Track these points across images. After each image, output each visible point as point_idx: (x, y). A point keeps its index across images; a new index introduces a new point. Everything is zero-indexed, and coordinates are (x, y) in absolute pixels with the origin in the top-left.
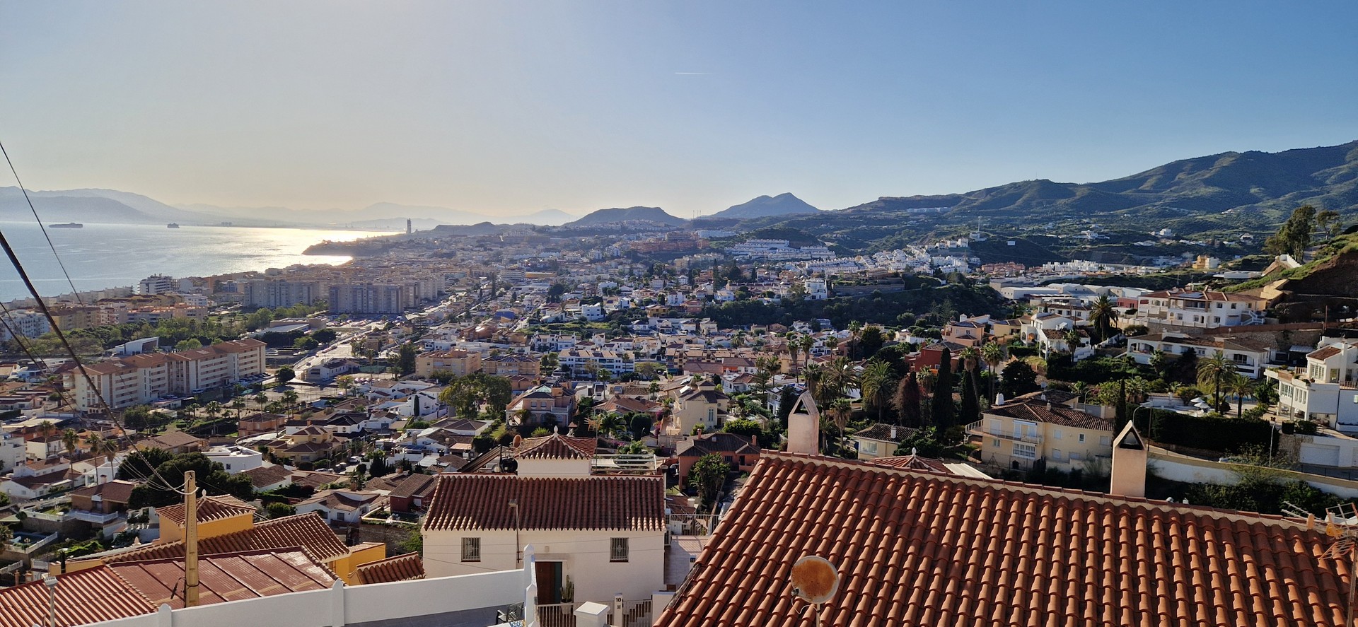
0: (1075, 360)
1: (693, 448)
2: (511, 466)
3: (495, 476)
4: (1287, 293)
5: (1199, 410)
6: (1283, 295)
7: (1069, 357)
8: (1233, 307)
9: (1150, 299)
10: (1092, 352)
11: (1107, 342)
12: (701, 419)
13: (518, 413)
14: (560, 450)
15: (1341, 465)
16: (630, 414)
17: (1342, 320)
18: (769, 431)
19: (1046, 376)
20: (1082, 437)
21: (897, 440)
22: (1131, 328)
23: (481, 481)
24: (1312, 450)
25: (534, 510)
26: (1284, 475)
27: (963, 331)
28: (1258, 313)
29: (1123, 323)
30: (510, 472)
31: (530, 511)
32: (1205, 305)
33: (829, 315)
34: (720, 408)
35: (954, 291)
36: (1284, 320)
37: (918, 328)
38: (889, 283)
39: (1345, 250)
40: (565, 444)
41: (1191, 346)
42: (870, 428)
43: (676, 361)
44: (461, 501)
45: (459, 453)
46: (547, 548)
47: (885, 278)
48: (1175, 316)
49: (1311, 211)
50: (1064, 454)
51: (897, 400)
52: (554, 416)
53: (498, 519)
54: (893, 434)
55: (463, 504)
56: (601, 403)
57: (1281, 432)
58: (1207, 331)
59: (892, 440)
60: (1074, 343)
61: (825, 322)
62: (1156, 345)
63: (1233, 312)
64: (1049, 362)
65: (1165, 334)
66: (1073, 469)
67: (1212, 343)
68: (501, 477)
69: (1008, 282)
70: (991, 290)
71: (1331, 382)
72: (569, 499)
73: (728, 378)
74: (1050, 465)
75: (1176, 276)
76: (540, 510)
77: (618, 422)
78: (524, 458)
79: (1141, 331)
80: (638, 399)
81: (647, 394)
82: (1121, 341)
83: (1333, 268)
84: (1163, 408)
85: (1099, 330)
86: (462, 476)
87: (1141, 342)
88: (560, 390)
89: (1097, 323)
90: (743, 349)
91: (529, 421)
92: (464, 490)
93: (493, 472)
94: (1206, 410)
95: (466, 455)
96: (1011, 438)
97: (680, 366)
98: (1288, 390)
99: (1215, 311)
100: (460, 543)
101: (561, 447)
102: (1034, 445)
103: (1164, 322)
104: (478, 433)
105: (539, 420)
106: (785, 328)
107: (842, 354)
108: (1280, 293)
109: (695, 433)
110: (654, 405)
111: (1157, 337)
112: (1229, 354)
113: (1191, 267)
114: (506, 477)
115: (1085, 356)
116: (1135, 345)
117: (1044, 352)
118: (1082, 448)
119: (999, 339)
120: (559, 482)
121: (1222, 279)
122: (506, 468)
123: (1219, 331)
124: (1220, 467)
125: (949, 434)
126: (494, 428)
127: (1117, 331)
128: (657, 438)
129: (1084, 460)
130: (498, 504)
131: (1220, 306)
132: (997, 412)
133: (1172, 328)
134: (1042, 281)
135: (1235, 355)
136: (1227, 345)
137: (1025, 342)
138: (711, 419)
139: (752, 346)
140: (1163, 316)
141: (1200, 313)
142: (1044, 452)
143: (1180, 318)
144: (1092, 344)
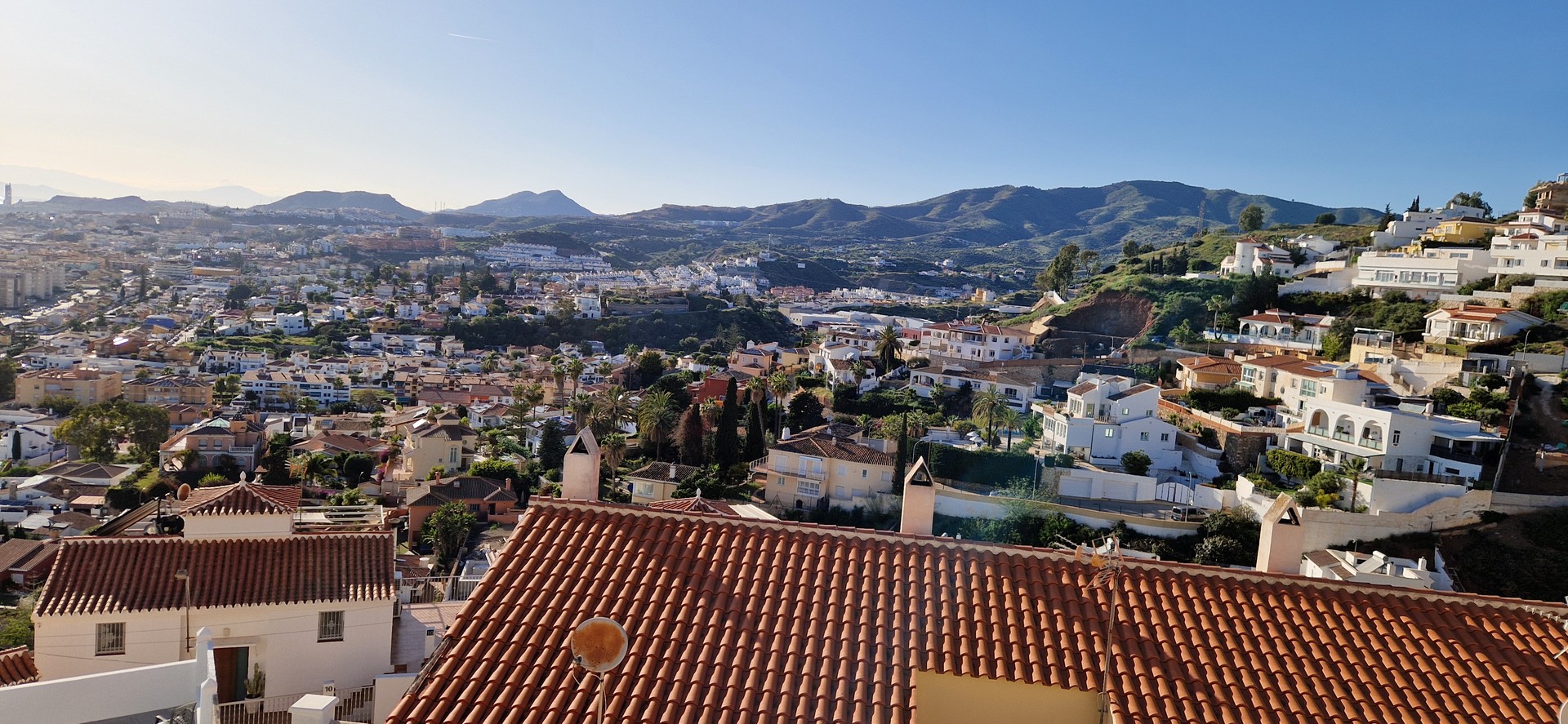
0: (861, 392)
1: (428, 495)
2: (176, 525)
3: (149, 540)
4: (1053, 328)
5: (973, 445)
6: (1050, 330)
7: (855, 389)
8: (1006, 341)
9: (933, 331)
10: (877, 384)
11: (890, 374)
12: (440, 460)
13: (178, 455)
14: (249, 503)
15: (1093, 497)
16: (343, 455)
17: (1098, 357)
18: (526, 472)
19: (832, 409)
20: (865, 472)
21: (676, 479)
22: (914, 360)
23: (126, 547)
24: (1070, 483)
25: (207, 583)
26: (1045, 507)
27: (750, 359)
28: (1028, 348)
29: (907, 355)
30: (172, 533)
31: (203, 585)
32: (982, 339)
33: (602, 336)
34: (466, 446)
35: (742, 315)
36: (1049, 355)
37: (703, 355)
38: (672, 303)
39: (1102, 289)
40: (256, 495)
41: (968, 379)
42: (647, 468)
43: (407, 388)
44: (96, 575)
45: (86, 509)
46: (227, 630)
47: (668, 298)
48: (955, 349)
49: (1074, 250)
50: (848, 492)
51: (678, 435)
52: (233, 458)
53: (154, 596)
54: (672, 473)
55: (99, 579)
56: (302, 440)
57: (1043, 465)
58: (984, 365)
59: (671, 480)
60: (861, 375)
61: (597, 344)
62: (938, 378)
63: (1007, 346)
64: (836, 394)
65: (945, 367)
66: (855, 507)
67: (986, 376)
68: (158, 540)
69: (797, 308)
70: (780, 315)
71: (1087, 416)
72: (260, 566)
73: (477, 409)
74: (833, 503)
75: (956, 308)
76: (217, 582)
77: (325, 465)
78: (194, 514)
79: (923, 364)
80: (355, 435)
81: (368, 429)
82: (904, 374)
83: (1092, 307)
84: (941, 442)
85: (885, 361)
86: (98, 541)
87: (923, 374)
88: (244, 424)
89: (883, 354)
90: (496, 375)
91: (195, 465)
92: (100, 561)
93: (147, 535)
94: (979, 444)
95: (95, 512)
96: (796, 475)
97: (414, 395)
98: (1051, 424)
99: (990, 346)
100: (93, 630)
101: (249, 499)
102: (818, 482)
103: (944, 354)
104: (115, 482)
105: (210, 464)
106: (549, 350)
107: (617, 383)
108: (1046, 328)
109: (433, 477)
110: (377, 443)
111: (937, 370)
112: (1001, 388)
113: (970, 299)
114: (167, 540)
115: (870, 388)
116: (917, 377)
117: (831, 383)
118: (864, 484)
119: (787, 369)
120: (245, 547)
121: (997, 312)
122: (166, 529)
123: (993, 365)
124: (991, 501)
125: (733, 472)
126: (140, 474)
127: (900, 363)
128: (380, 484)
129: (866, 497)
130: (154, 576)
131: (995, 340)
132: (784, 448)
133: (951, 360)
134: (830, 308)
135: (1007, 389)
136: (999, 379)
137: (812, 372)
138: (453, 459)
139: (507, 371)
140: (943, 348)
141: (977, 347)
142: (828, 489)
143: (959, 351)
144: (877, 376)
